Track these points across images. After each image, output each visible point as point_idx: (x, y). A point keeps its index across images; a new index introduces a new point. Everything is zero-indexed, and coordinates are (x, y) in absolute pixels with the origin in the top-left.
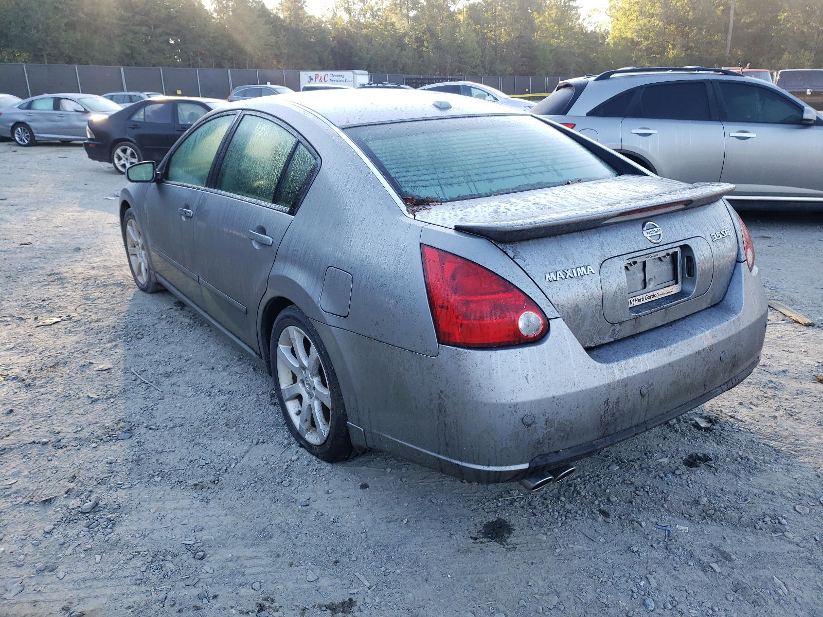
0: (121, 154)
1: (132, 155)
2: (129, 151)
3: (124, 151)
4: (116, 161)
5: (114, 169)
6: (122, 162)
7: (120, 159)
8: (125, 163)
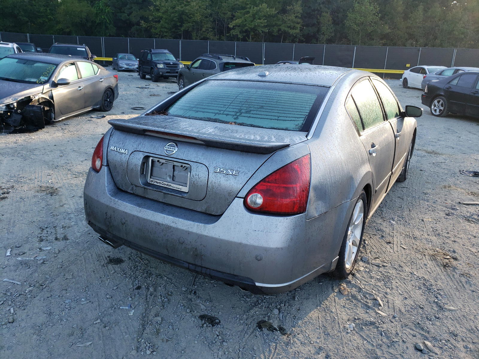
0: (436, 104)
1: (442, 105)
2: (441, 102)
3: (439, 102)
4: (433, 107)
5: (430, 112)
6: (436, 108)
7: (435, 106)
8: (437, 109)
